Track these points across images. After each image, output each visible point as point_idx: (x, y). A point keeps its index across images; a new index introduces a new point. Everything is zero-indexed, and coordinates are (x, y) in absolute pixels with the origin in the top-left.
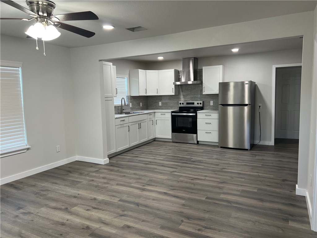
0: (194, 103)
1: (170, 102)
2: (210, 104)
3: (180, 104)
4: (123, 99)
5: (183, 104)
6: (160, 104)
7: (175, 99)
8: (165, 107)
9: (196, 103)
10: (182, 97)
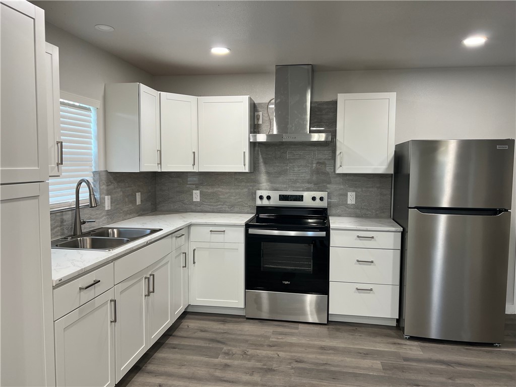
0: (302, 196)
1: (227, 191)
2: (346, 200)
3: (261, 198)
4: (84, 184)
5: (269, 198)
6: (196, 196)
7: (243, 184)
8: (211, 206)
9: (307, 195)
10: (263, 178)
